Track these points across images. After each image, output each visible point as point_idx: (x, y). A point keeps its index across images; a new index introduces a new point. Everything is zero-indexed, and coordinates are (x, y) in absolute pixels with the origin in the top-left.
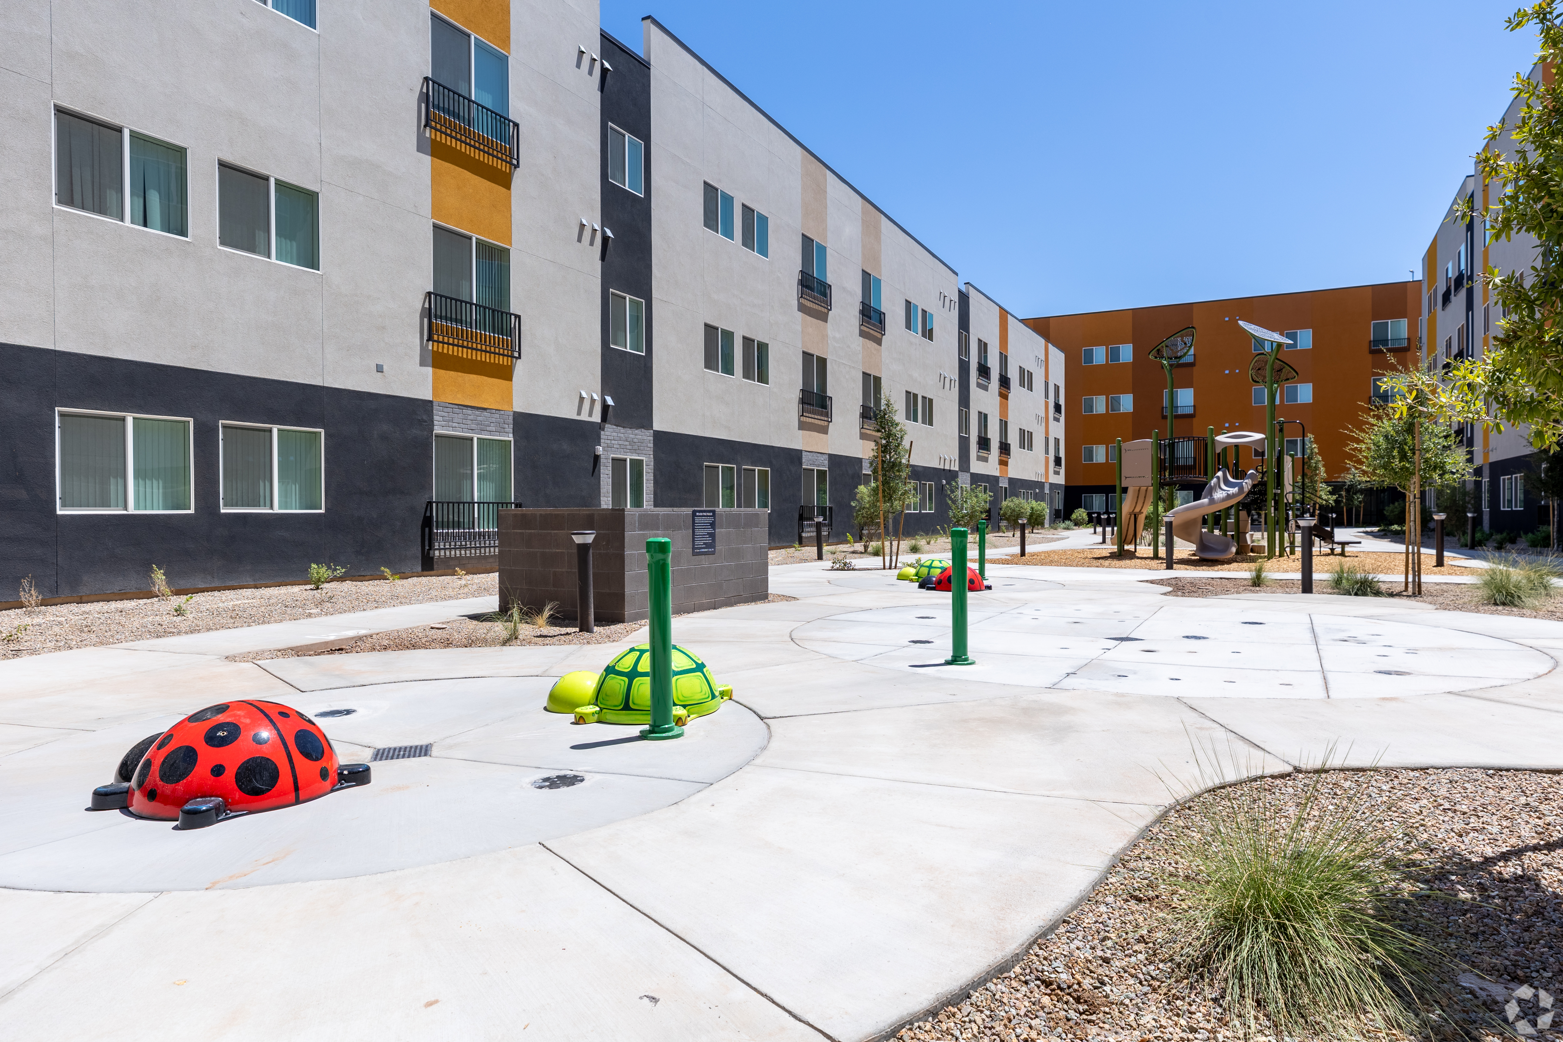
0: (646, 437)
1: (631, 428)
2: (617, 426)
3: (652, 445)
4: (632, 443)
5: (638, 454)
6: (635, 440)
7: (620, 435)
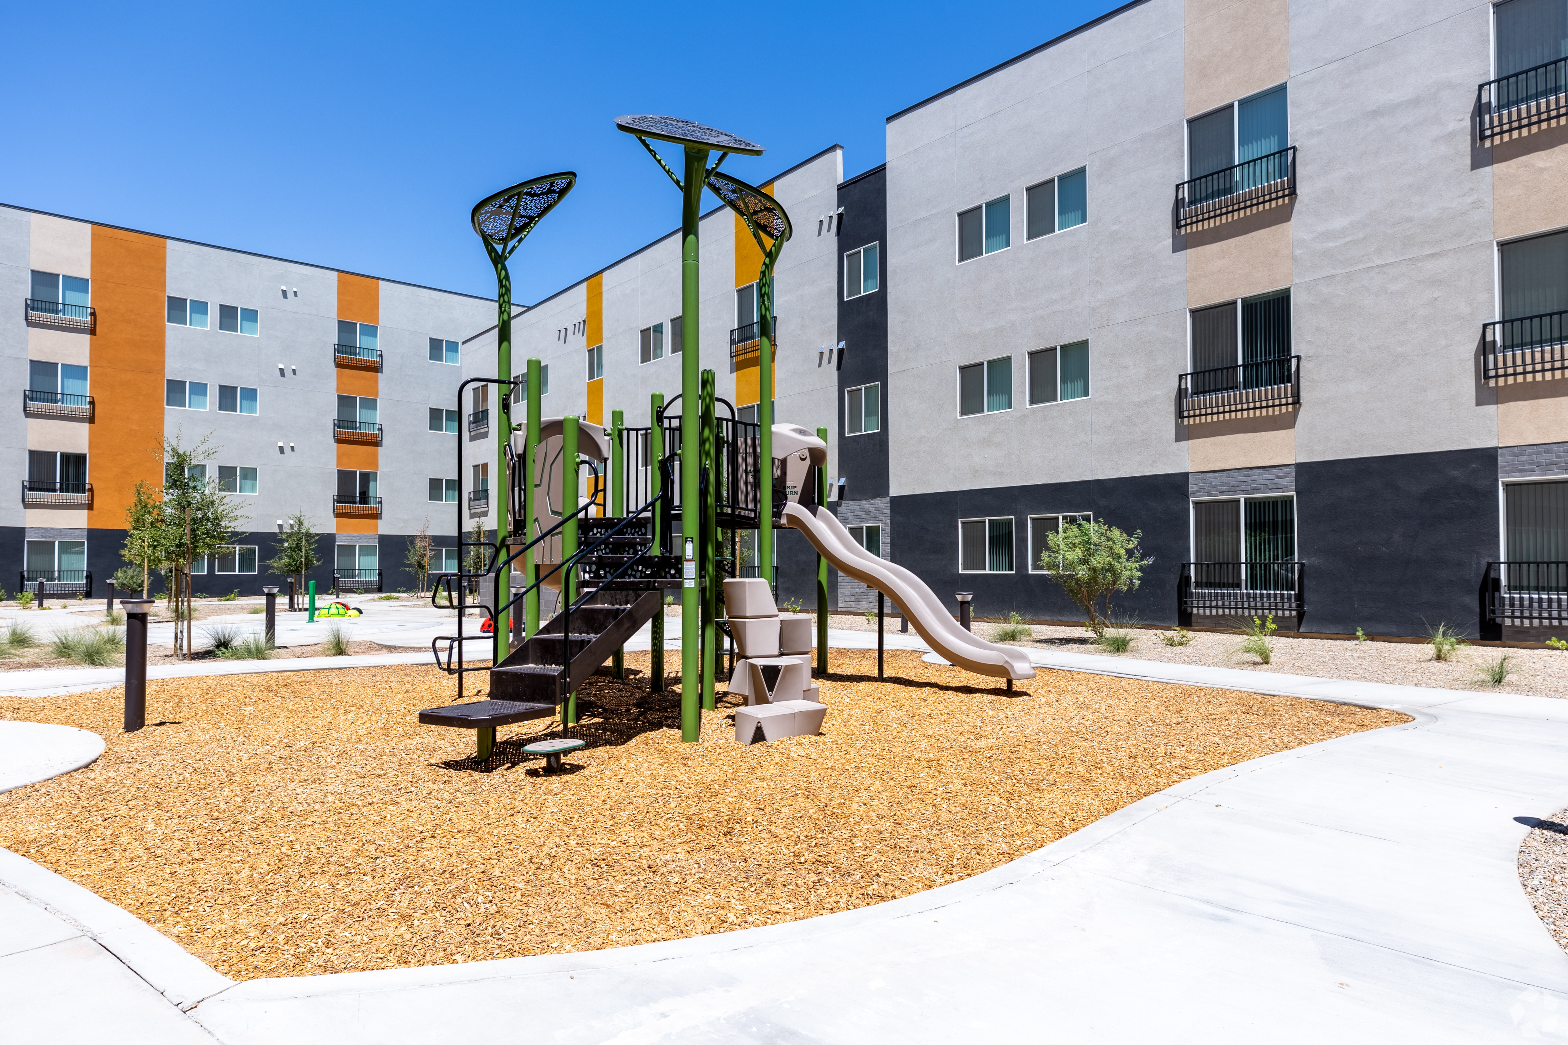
0: (883, 504)
1: (866, 500)
2: (853, 500)
3: (889, 511)
4: (868, 512)
5: (875, 521)
6: (871, 509)
7: (855, 507)
